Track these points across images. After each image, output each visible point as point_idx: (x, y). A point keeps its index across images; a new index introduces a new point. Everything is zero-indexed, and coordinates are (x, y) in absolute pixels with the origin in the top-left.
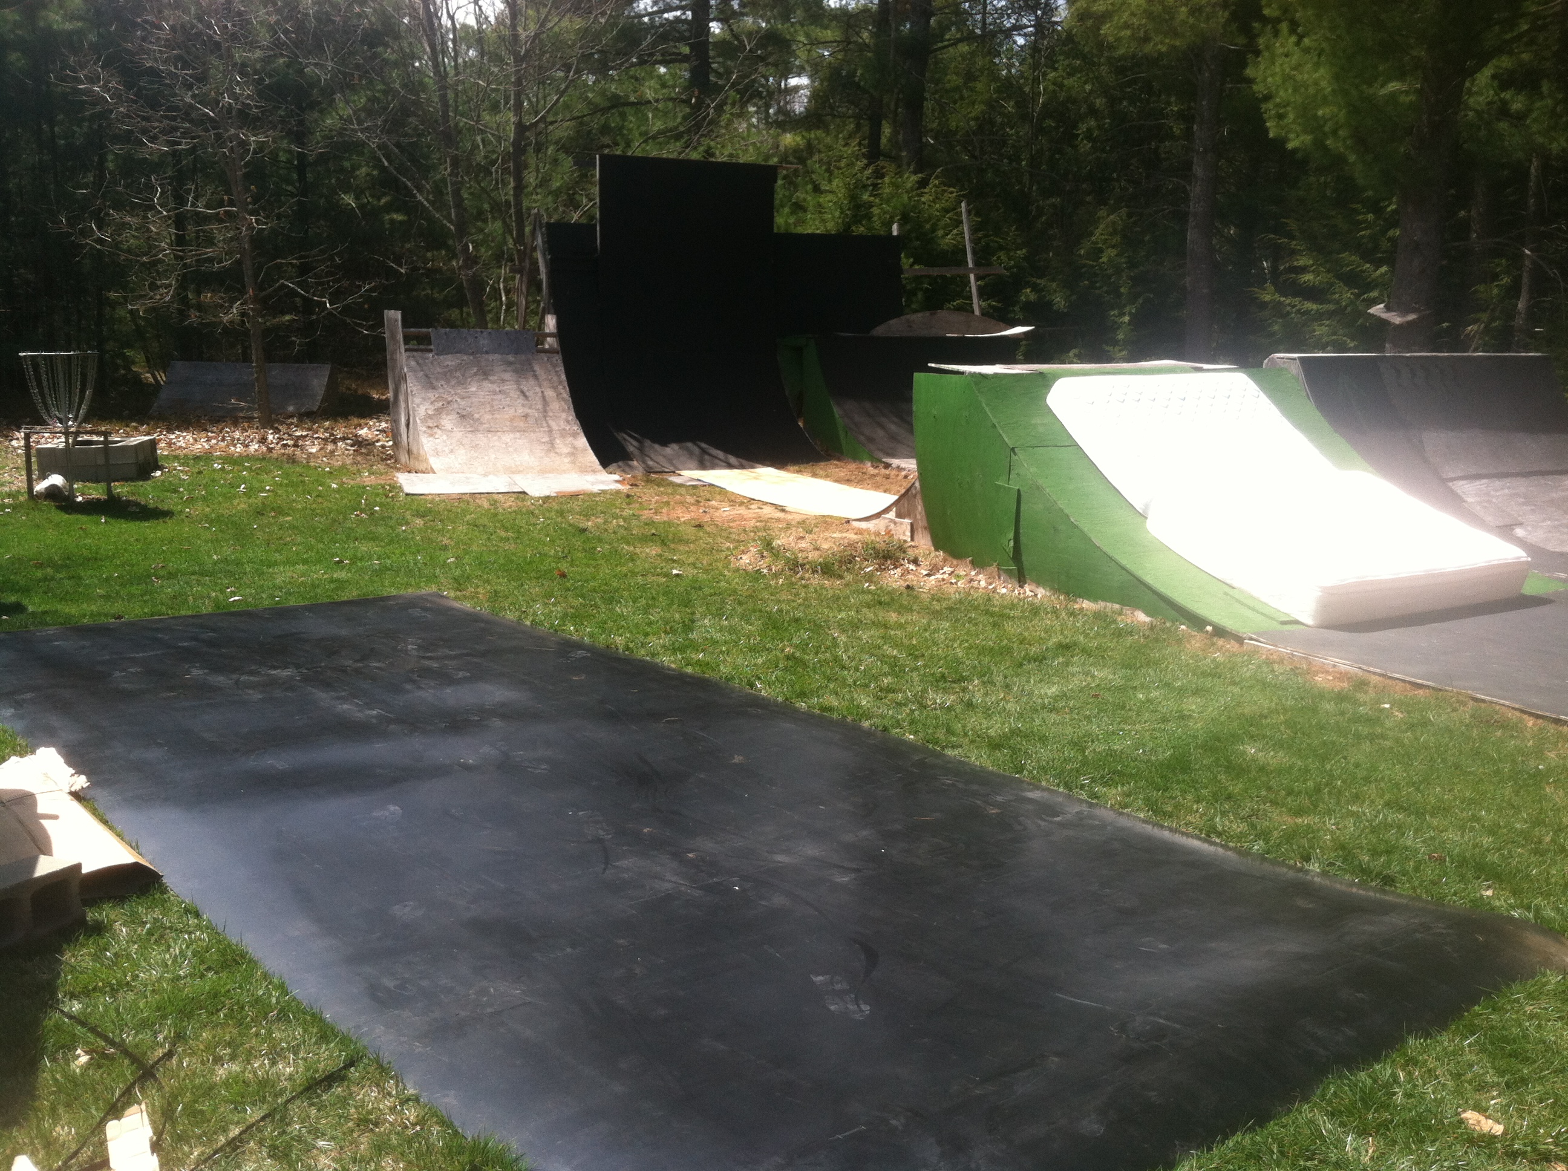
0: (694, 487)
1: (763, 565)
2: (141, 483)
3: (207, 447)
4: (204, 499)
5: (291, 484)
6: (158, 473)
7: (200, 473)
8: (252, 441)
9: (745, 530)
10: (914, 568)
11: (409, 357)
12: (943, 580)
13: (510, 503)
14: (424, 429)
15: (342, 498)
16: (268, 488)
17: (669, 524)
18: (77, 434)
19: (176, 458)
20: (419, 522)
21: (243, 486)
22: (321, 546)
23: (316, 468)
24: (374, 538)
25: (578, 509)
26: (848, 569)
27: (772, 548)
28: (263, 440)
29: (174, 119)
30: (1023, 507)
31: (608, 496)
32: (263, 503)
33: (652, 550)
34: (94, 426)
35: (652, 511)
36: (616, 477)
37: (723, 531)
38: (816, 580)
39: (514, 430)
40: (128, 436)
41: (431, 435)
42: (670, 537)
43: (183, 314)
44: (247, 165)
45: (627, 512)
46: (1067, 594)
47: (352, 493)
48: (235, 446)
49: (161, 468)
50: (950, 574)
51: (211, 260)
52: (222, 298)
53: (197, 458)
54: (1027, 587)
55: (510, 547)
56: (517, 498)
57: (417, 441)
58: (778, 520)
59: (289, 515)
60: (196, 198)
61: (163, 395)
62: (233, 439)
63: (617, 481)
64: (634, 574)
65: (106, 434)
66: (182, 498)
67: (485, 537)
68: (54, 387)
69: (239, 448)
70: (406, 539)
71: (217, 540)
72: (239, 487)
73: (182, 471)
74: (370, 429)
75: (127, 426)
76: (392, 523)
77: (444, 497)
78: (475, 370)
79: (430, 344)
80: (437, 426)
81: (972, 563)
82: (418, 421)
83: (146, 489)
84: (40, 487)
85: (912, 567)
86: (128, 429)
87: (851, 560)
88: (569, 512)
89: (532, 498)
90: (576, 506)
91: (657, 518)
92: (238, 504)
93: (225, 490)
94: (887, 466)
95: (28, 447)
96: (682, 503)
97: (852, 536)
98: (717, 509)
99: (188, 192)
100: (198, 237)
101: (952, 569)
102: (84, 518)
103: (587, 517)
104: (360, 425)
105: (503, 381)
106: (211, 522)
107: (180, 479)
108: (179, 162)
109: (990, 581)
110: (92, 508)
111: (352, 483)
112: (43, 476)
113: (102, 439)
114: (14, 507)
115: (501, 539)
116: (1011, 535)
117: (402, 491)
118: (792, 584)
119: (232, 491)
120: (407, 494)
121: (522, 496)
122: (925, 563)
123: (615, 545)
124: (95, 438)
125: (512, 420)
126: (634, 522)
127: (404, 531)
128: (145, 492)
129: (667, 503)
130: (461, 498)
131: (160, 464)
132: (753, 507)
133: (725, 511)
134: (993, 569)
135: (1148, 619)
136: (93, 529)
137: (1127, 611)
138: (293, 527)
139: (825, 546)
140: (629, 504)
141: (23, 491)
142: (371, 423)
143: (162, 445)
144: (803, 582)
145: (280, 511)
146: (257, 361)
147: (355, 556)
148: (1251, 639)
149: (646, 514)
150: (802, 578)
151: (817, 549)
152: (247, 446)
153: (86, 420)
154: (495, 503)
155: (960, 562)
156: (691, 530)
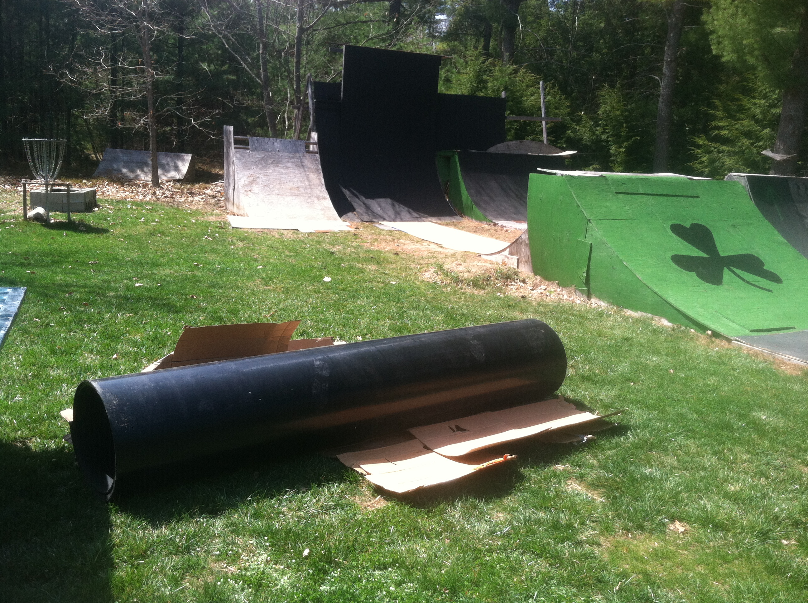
0: (390, 231)
1: (438, 279)
2: (87, 214)
3: (123, 196)
4: (121, 225)
5: (170, 219)
6: (96, 209)
7: (119, 210)
8: (148, 194)
9: (422, 258)
10: (523, 285)
11: (236, 152)
12: (541, 293)
13: (289, 236)
14: (243, 192)
15: (198, 228)
16: (156, 220)
17: (379, 252)
18: (53, 185)
19: (106, 201)
20: (240, 244)
21: (143, 218)
22: (186, 255)
23: (183, 210)
24: (215, 251)
25: (328, 241)
26: (487, 284)
27: (443, 270)
28: (154, 194)
29: (113, 16)
30: (593, 254)
31: (343, 234)
32: (154, 229)
33: (373, 267)
34: (63, 181)
35: (369, 244)
36: (347, 223)
37: (410, 257)
38: (469, 290)
39: (292, 194)
40: (81, 187)
41: (247, 195)
42: (382, 259)
43: (113, 122)
44: (151, 43)
45: (355, 244)
46: (618, 306)
47: (203, 226)
48: (138, 196)
49: (98, 206)
50: (545, 290)
51: (129, 94)
52: (135, 114)
53: (118, 202)
54: (593, 300)
55: (292, 261)
56: (294, 233)
57: (239, 198)
58: (440, 252)
59: (168, 236)
60: (124, 60)
61: (101, 166)
62: (138, 192)
63: (348, 226)
64: (365, 281)
65: (68, 186)
66: (109, 224)
67: (278, 254)
68: (41, 157)
69: (141, 197)
70: (233, 253)
71: (128, 249)
72: (141, 219)
73: (109, 208)
74: (211, 190)
75: (81, 182)
76: (226, 244)
77: (253, 230)
78: (272, 160)
79: (248, 145)
80: (250, 191)
81: (558, 284)
82: (240, 187)
83: (89, 217)
84: (31, 213)
85: (522, 284)
86: (81, 184)
87: (488, 279)
88: (323, 242)
89: (302, 233)
90: (327, 239)
91: (372, 248)
92: (140, 228)
93: (133, 220)
94: (495, 225)
95: (25, 191)
96: (385, 240)
97: (489, 265)
98: (405, 244)
99: (120, 56)
100: (123, 82)
101: (546, 287)
102: (54, 232)
103: (334, 245)
104: (206, 188)
105: (287, 167)
106: (125, 238)
107: (108, 213)
108: (115, 40)
109: (569, 295)
110: (59, 226)
111: (203, 219)
112: (33, 208)
113: (66, 189)
114: (16, 225)
115: (287, 256)
116: (585, 270)
117: (230, 225)
118: (456, 291)
119: (137, 221)
120: (233, 228)
121: (296, 231)
122: (530, 282)
123: (352, 263)
124: (63, 188)
125: (291, 189)
126: (360, 250)
127: (232, 249)
128: (90, 219)
129: (377, 240)
130: (262, 231)
131: (97, 203)
132: (424, 244)
133: (409, 247)
134: (572, 289)
135: (670, 324)
136: (58, 238)
137: (656, 318)
138: (170, 243)
139: (474, 270)
140: (355, 239)
141: (21, 215)
142: (212, 187)
143: (99, 193)
144: (462, 291)
145: (163, 234)
146: (152, 151)
147: (206, 263)
148: (736, 340)
149: (366, 246)
150: (461, 288)
151: (469, 272)
152: (145, 196)
153: (59, 177)
154: (282, 234)
155: (550, 283)
156: (393, 256)
